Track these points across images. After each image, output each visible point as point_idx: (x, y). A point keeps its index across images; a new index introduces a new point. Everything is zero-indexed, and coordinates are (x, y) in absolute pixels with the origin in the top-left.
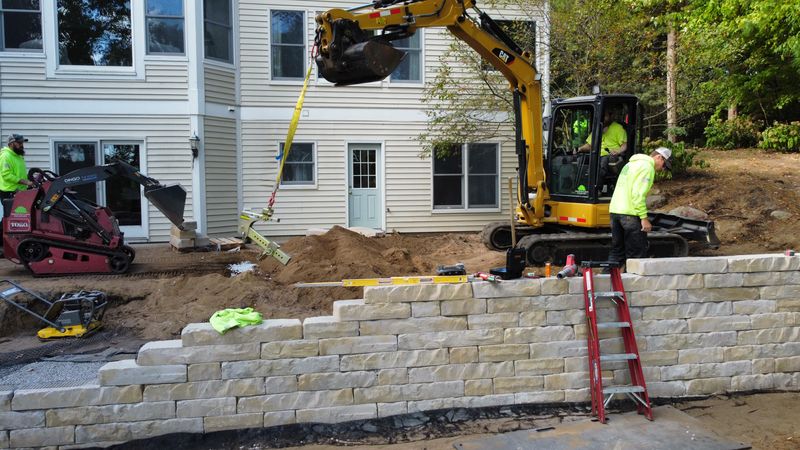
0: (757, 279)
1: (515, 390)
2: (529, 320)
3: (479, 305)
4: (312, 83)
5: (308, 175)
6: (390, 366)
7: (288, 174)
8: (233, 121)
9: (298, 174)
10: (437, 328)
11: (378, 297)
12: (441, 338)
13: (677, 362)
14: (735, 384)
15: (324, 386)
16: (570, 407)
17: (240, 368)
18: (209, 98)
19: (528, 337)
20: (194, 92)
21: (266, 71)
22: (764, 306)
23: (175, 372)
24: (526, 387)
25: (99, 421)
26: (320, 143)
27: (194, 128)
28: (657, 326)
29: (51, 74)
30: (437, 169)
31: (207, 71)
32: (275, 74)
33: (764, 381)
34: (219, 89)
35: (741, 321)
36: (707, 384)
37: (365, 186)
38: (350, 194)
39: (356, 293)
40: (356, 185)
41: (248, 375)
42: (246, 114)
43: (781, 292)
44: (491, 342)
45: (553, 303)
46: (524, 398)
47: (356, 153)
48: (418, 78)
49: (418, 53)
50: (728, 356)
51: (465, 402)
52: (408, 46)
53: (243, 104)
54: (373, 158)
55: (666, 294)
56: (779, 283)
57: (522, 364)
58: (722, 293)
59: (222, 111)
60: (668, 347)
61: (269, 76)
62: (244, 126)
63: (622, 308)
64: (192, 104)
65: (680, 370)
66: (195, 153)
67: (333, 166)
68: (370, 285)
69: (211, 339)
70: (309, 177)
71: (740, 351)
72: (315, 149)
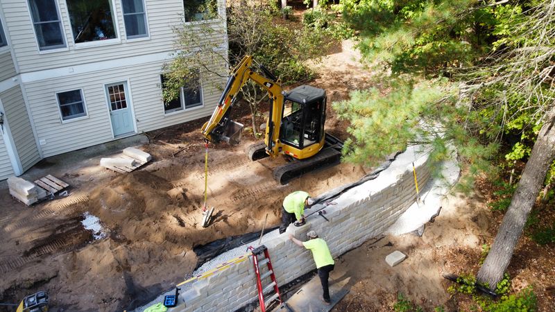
4: (71, 48)
5: (80, 109)
7: (66, 112)
8: (18, 86)
9: (72, 111)
14: (341, 252)
21: (34, 44)
22: (351, 220)
26: (85, 88)
32: (41, 45)
34: (5, 69)
37: (119, 108)
38: (111, 115)
40: (114, 108)
42: (25, 79)
43: (357, 213)
47: (111, 89)
48: (145, 33)
49: (142, 15)
50: (339, 243)
52: (135, 12)
53: (22, 71)
54: (122, 90)
59: (9, 84)
61: (38, 48)
62: (26, 87)
67: (96, 103)
70: (82, 112)
71: (343, 239)
72: (82, 93)
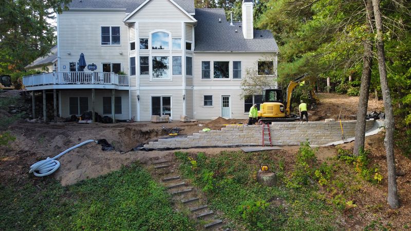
0: (295, 126)
1: (251, 143)
2: (253, 132)
3: (245, 129)
4: (212, 80)
6: (230, 138)
7: (206, 104)
8: (192, 90)
9: (208, 103)
10: (238, 132)
11: (228, 127)
12: (238, 134)
13: (279, 140)
14: (290, 144)
15: (220, 140)
16: (260, 146)
17: (207, 137)
18: (187, 85)
19: (253, 134)
20: (184, 84)
21: (200, 77)
22: (297, 131)
23: (198, 137)
24: (253, 142)
25: (187, 144)
26: (214, 95)
27: (184, 93)
28: (276, 133)
29: (151, 80)
30: (246, 102)
31: (187, 78)
32: (202, 78)
33: (296, 144)
34: (189, 82)
35: (292, 133)
36: (285, 144)
37: (226, 106)
38: (222, 109)
39: (225, 127)
40: (224, 106)
41: (208, 138)
42: (195, 88)
43: (300, 128)
44: (247, 135)
45: (257, 129)
46: (252, 144)
47: (224, 98)
48: (240, 77)
49: (240, 71)
50: (289, 139)
51: (242, 144)
52: (238, 69)
53: (194, 86)
54: (228, 99)
55: (278, 128)
56: (300, 127)
57: (252, 138)
58: (288, 128)
59: (190, 88)
60: (278, 137)
62: (195, 91)
63: (269, 130)
64: (183, 86)
65: (280, 141)
66: (184, 99)
67: (217, 101)
68: (227, 125)
69: (203, 133)
70: (211, 104)
71: (291, 138)
72: (213, 97)
